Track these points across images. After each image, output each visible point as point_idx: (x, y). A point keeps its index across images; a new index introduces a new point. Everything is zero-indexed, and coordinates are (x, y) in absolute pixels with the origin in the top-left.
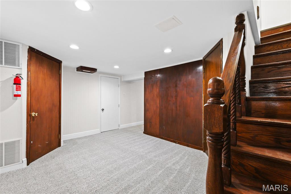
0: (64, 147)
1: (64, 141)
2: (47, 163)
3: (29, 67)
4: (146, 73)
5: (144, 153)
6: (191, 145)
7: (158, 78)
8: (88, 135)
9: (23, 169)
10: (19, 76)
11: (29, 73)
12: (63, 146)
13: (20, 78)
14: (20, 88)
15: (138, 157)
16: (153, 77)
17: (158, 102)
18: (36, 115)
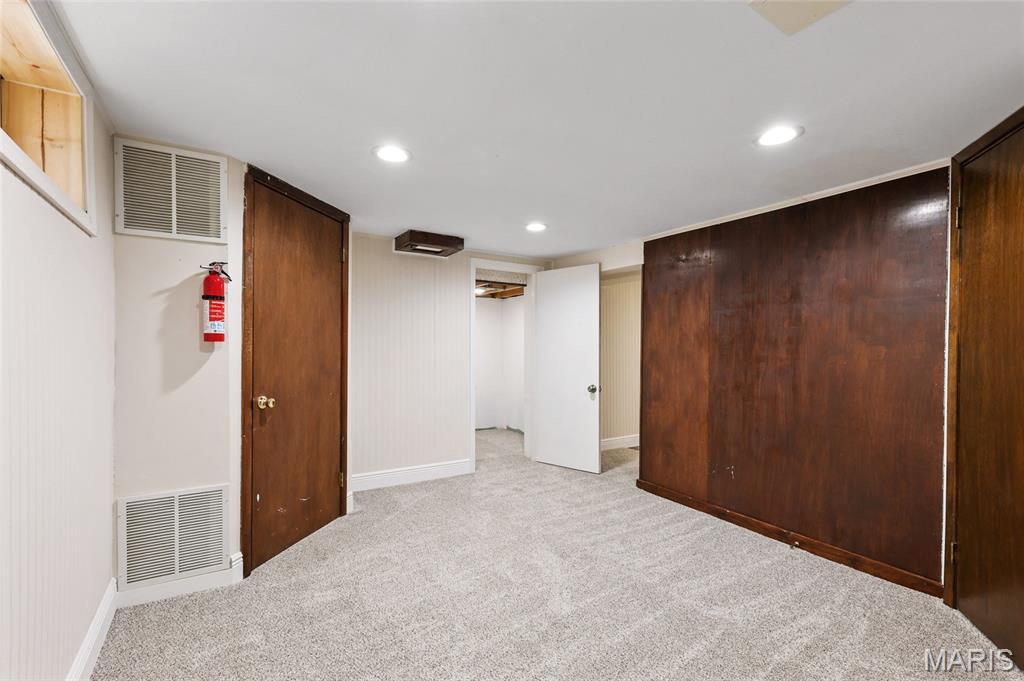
0: (355, 517)
1: (355, 494)
2: (303, 577)
3: (247, 238)
4: (651, 248)
5: (656, 579)
6: (872, 564)
7: (703, 263)
8: (434, 478)
9: (230, 588)
10: (218, 270)
11: (250, 259)
12: (353, 514)
13: (223, 276)
14: (223, 310)
15: (630, 591)
16: (679, 260)
17: (705, 363)
18: (271, 405)
